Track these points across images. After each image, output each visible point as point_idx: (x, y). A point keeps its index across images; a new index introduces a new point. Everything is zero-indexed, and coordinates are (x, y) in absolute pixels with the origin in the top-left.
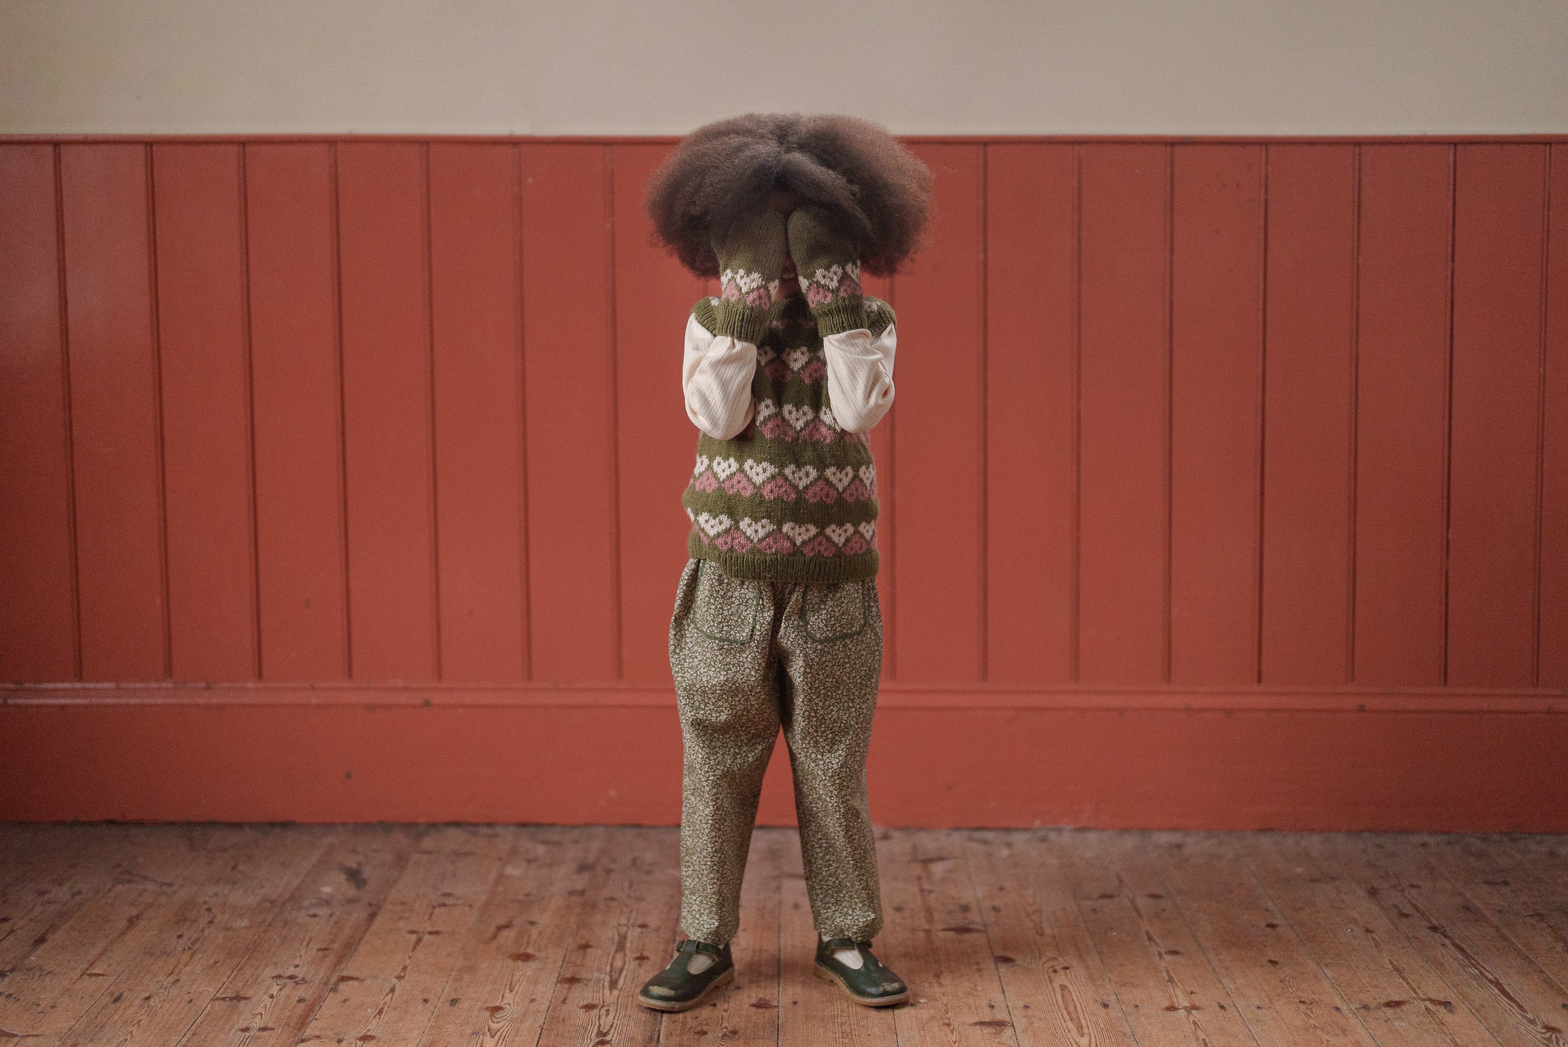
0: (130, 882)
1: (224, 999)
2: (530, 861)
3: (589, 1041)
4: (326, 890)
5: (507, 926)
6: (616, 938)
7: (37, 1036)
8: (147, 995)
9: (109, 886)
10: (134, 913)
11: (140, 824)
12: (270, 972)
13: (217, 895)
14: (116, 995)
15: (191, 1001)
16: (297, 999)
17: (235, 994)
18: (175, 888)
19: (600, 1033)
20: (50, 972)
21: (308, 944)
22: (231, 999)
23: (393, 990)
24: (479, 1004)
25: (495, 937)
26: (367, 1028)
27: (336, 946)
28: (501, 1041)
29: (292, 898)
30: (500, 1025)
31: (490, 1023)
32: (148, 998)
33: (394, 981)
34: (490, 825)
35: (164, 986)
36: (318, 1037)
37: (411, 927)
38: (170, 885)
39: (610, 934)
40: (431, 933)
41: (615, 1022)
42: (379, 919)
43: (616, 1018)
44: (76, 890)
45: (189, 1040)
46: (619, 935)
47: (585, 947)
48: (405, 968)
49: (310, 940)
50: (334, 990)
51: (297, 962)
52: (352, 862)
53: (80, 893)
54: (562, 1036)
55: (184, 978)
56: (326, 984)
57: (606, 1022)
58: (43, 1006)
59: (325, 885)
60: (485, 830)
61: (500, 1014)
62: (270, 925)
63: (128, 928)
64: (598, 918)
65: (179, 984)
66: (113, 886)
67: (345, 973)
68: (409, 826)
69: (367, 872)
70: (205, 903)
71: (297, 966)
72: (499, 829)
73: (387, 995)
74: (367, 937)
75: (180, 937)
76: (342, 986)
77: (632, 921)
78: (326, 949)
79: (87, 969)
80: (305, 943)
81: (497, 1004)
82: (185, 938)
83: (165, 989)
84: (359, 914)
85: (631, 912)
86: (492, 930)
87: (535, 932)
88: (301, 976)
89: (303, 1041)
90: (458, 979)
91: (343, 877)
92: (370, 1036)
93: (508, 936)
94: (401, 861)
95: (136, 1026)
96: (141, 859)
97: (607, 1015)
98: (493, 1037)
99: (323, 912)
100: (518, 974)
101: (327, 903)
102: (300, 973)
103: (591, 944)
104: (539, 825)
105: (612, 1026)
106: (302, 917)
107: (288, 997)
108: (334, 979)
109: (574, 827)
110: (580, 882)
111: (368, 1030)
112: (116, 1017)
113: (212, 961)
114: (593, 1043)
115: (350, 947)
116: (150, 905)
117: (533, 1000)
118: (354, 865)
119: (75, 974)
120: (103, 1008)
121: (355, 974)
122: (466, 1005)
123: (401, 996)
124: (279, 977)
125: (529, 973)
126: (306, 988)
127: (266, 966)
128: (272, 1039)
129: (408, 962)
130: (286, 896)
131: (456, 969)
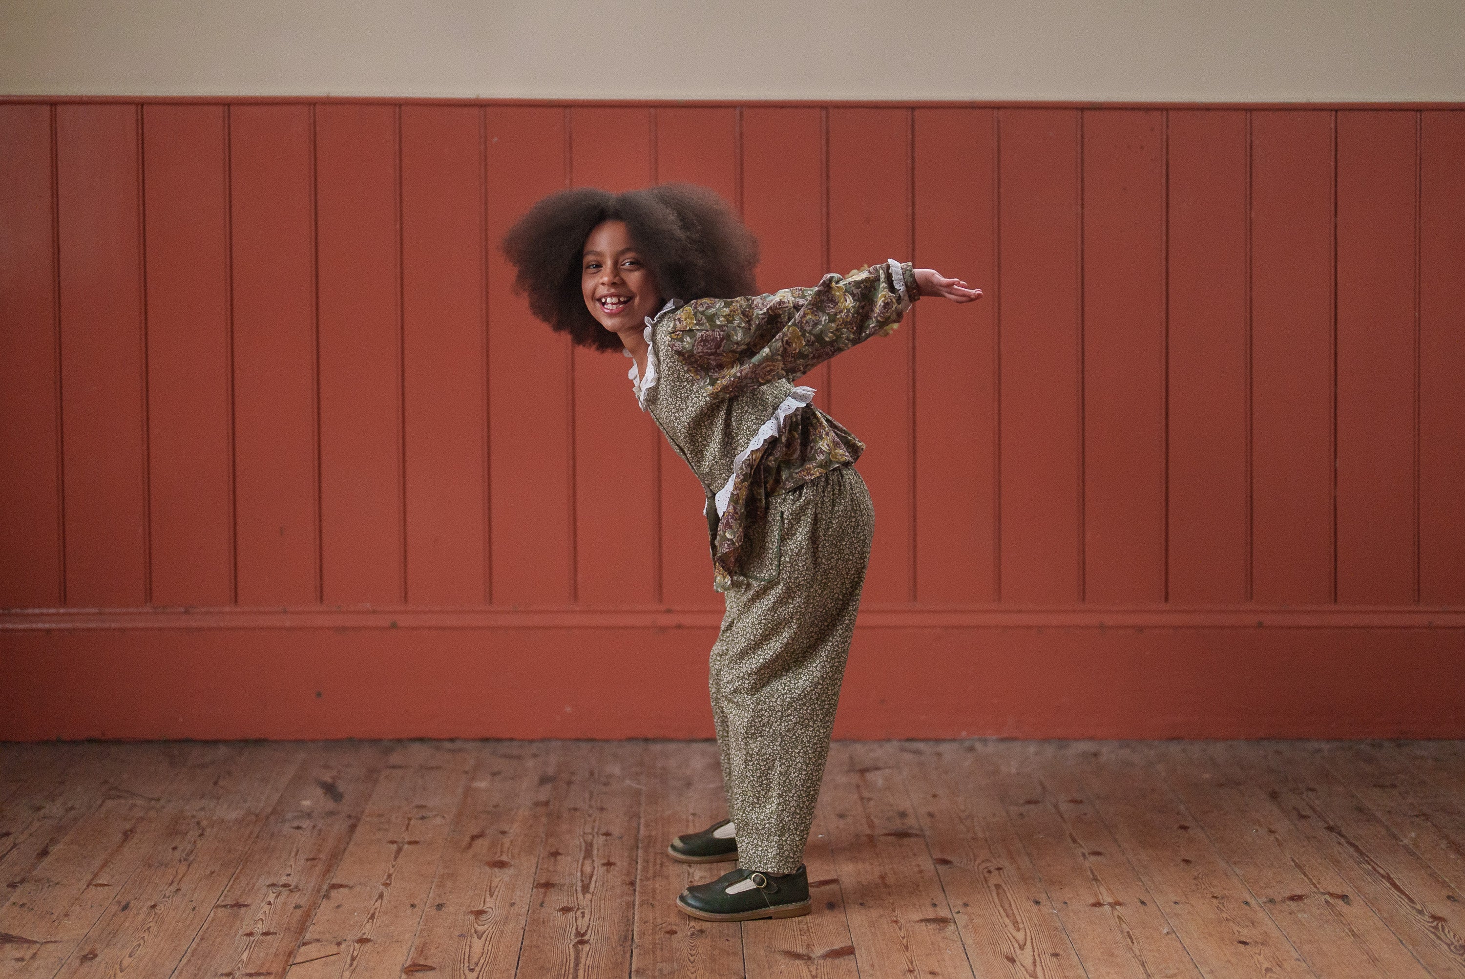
0: (120, 797)
1: (225, 906)
2: (494, 774)
3: (569, 941)
4: (306, 803)
5: (481, 835)
6: (583, 845)
7: (56, 942)
8: (153, 903)
9: (100, 802)
10: (128, 827)
11: (118, 742)
12: (263, 881)
13: (203, 809)
14: (123, 904)
15: (194, 908)
16: (294, 905)
17: (235, 902)
18: (162, 802)
19: (578, 934)
20: (58, 883)
21: (296, 854)
22: (232, 906)
23: (381, 896)
24: (464, 908)
25: (470, 846)
26: (363, 932)
27: (323, 856)
28: (487, 942)
29: (274, 812)
30: (486, 926)
31: (476, 926)
32: (154, 907)
33: (382, 888)
34: (452, 740)
35: (167, 895)
36: (318, 940)
37: (391, 836)
38: (158, 800)
39: (576, 842)
40: (410, 843)
41: (591, 923)
42: (359, 829)
43: (592, 919)
44: (69, 805)
45: (198, 945)
46: (585, 842)
47: (555, 854)
48: (390, 876)
49: (298, 851)
50: (327, 896)
51: (288, 871)
52: (327, 777)
53: (72, 808)
54: (544, 937)
55: (184, 887)
56: (318, 891)
57: (583, 923)
58: (56, 914)
59: (305, 799)
60: (447, 746)
61: (484, 917)
62: (257, 837)
63: (124, 841)
64: (565, 827)
65: (181, 893)
66: (104, 801)
67: (334, 881)
68: (375, 742)
69: (341, 787)
70: (193, 817)
71: (289, 875)
72: (461, 744)
73: (376, 901)
74: (351, 847)
75: (174, 849)
76: (334, 893)
77: (596, 830)
78: (313, 859)
79: (92, 880)
80: (293, 854)
81: (480, 908)
82: (181, 848)
83: (168, 897)
84: (340, 826)
85: (594, 821)
86: (467, 839)
87: (506, 841)
88: (294, 884)
89: (304, 944)
90: (441, 885)
91: (319, 791)
92: (367, 939)
93: (482, 845)
94: (373, 776)
95: (147, 932)
96: (126, 776)
97: (583, 917)
98: (480, 938)
99: (306, 824)
100: (496, 881)
101: (309, 815)
102: (293, 881)
103: (560, 851)
104: (499, 740)
105: (588, 927)
106: (286, 829)
107: (285, 903)
108: (325, 887)
109: (532, 741)
110: (544, 793)
111: (364, 934)
112: (127, 924)
113: (208, 872)
114: (573, 943)
115: (336, 857)
116: (142, 819)
117: (513, 905)
118: (330, 780)
119: (83, 884)
120: (113, 916)
121: (345, 882)
122: (451, 909)
123: (389, 901)
124: (273, 885)
125: (506, 879)
126: (300, 895)
127: (260, 876)
128: (276, 944)
129: (392, 870)
130: (269, 810)
131: (437, 876)
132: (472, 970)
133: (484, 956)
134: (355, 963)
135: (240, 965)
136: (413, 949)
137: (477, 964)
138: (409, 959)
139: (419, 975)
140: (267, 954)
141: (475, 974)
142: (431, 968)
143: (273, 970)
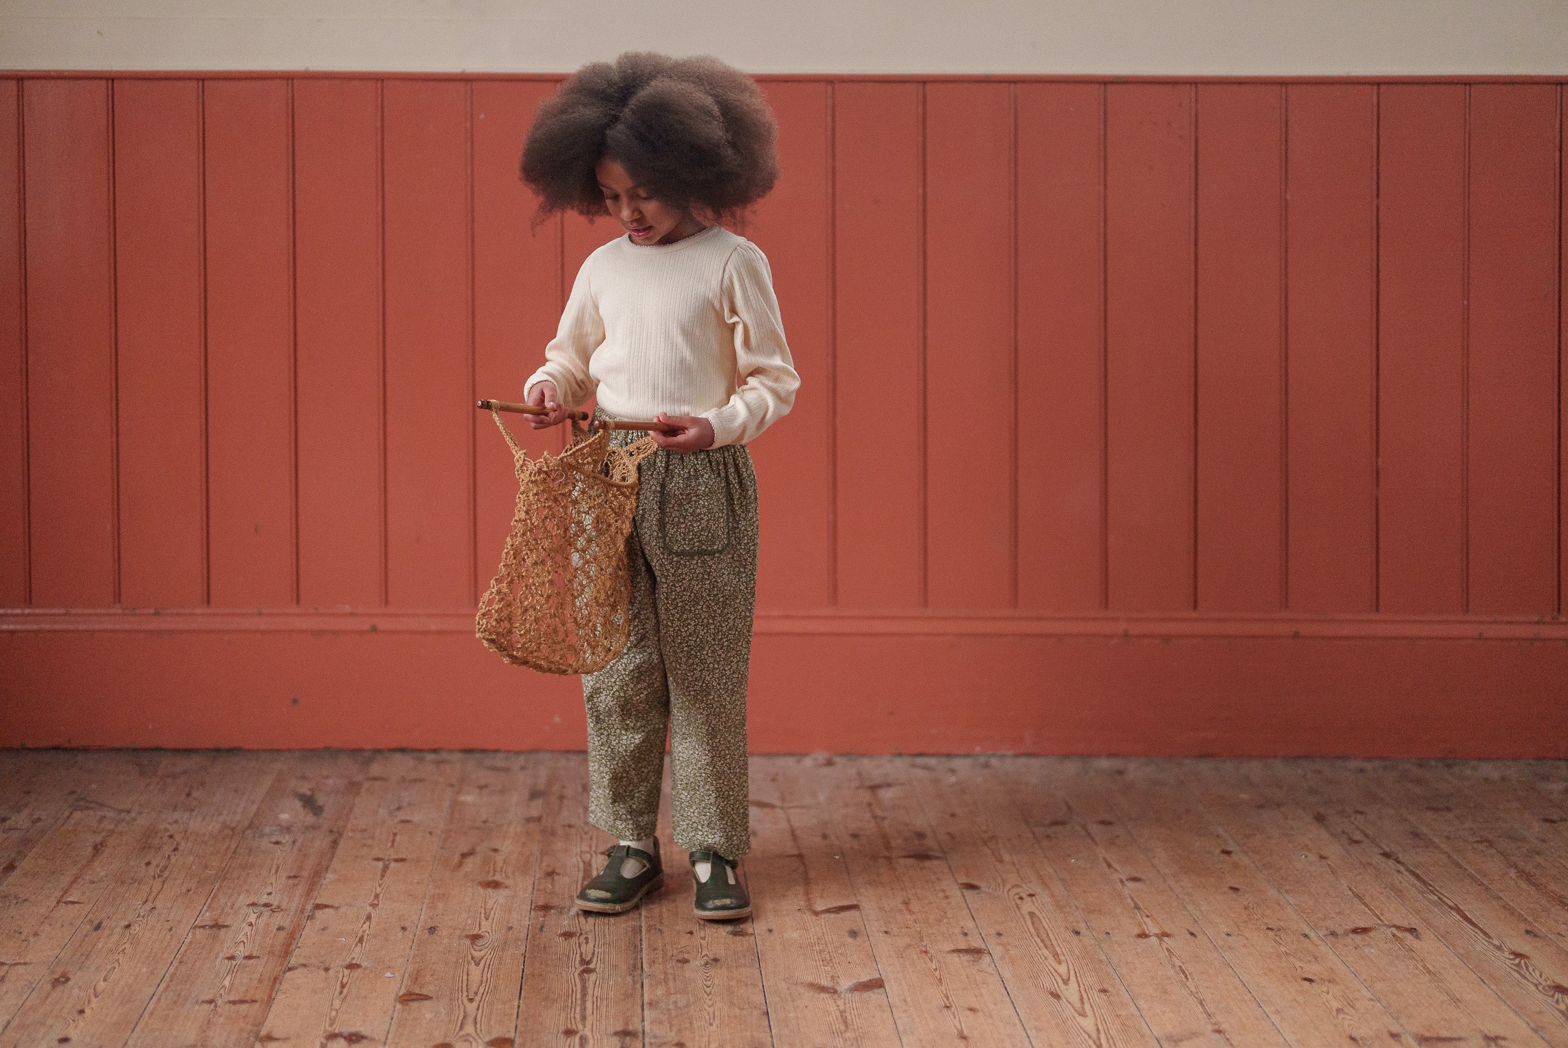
0: (88, 808)
1: (203, 927)
2: (481, 788)
3: (574, 970)
4: (285, 816)
5: (471, 853)
6: (581, 865)
7: (25, 964)
8: (127, 923)
9: (67, 813)
10: (99, 839)
11: (85, 750)
12: (243, 900)
13: (176, 822)
14: (96, 922)
15: (171, 929)
16: (277, 927)
17: (214, 923)
18: (133, 815)
19: (583, 961)
20: (26, 900)
21: (277, 871)
22: (211, 927)
23: (369, 918)
24: (458, 932)
25: (460, 864)
26: (352, 956)
27: (305, 874)
28: (486, 969)
29: (250, 826)
30: (483, 953)
31: (473, 951)
32: (128, 926)
33: (369, 909)
34: (435, 751)
35: (142, 914)
36: (304, 965)
37: (376, 852)
38: (129, 812)
39: (574, 861)
40: (396, 860)
41: (596, 950)
42: (342, 845)
43: (596, 946)
44: (35, 816)
45: (177, 969)
46: (584, 862)
47: (551, 874)
48: (377, 896)
49: (278, 868)
50: (311, 917)
51: (269, 889)
52: (305, 789)
53: (39, 820)
54: (547, 964)
55: (158, 904)
56: (302, 912)
57: (587, 949)
58: (25, 934)
59: (282, 812)
60: (431, 757)
61: (480, 942)
62: (235, 852)
63: (94, 856)
64: (560, 845)
65: (156, 912)
66: (71, 813)
67: (318, 901)
68: (355, 752)
69: (321, 800)
70: (166, 830)
71: (270, 894)
72: (444, 755)
73: (364, 923)
74: (335, 864)
75: (148, 864)
76: (319, 914)
77: (594, 848)
78: (295, 877)
79: (62, 896)
80: (273, 871)
81: (475, 932)
82: (154, 863)
83: (143, 917)
84: (321, 842)
85: (591, 839)
86: (457, 857)
87: (499, 858)
88: (275, 904)
89: (290, 969)
90: (433, 907)
91: (298, 804)
92: (356, 965)
93: (471, 864)
94: (353, 787)
95: (122, 955)
96: (93, 786)
97: (587, 943)
98: (477, 964)
99: (286, 839)
100: (490, 902)
101: (288, 829)
102: (275, 900)
103: (557, 871)
104: (484, 751)
105: (593, 953)
106: (265, 844)
107: (267, 925)
108: (309, 907)
109: (519, 753)
110: (536, 808)
111: (353, 958)
112: (100, 945)
113: (184, 890)
114: (578, 971)
115: (318, 873)
116: (112, 832)
117: (510, 928)
118: (309, 793)
119: (52, 902)
120: (86, 936)
121: (329, 902)
122: (445, 933)
123: (378, 924)
124: (254, 904)
125: (502, 900)
126: (283, 916)
127: (239, 895)
128: (259, 968)
129: (379, 890)
130: (246, 823)
131: (428, 896)
132: (471, 1000)
133: (484, 984)
134: (345, 991)
135: (222, 992)
136: (407, 976)
137: (476, 993)
138: (403, 988)
139: (415, 1005)
140: (251, 980)
141: (475, 1004)
142: (427, 998)
143: (257, 997)
